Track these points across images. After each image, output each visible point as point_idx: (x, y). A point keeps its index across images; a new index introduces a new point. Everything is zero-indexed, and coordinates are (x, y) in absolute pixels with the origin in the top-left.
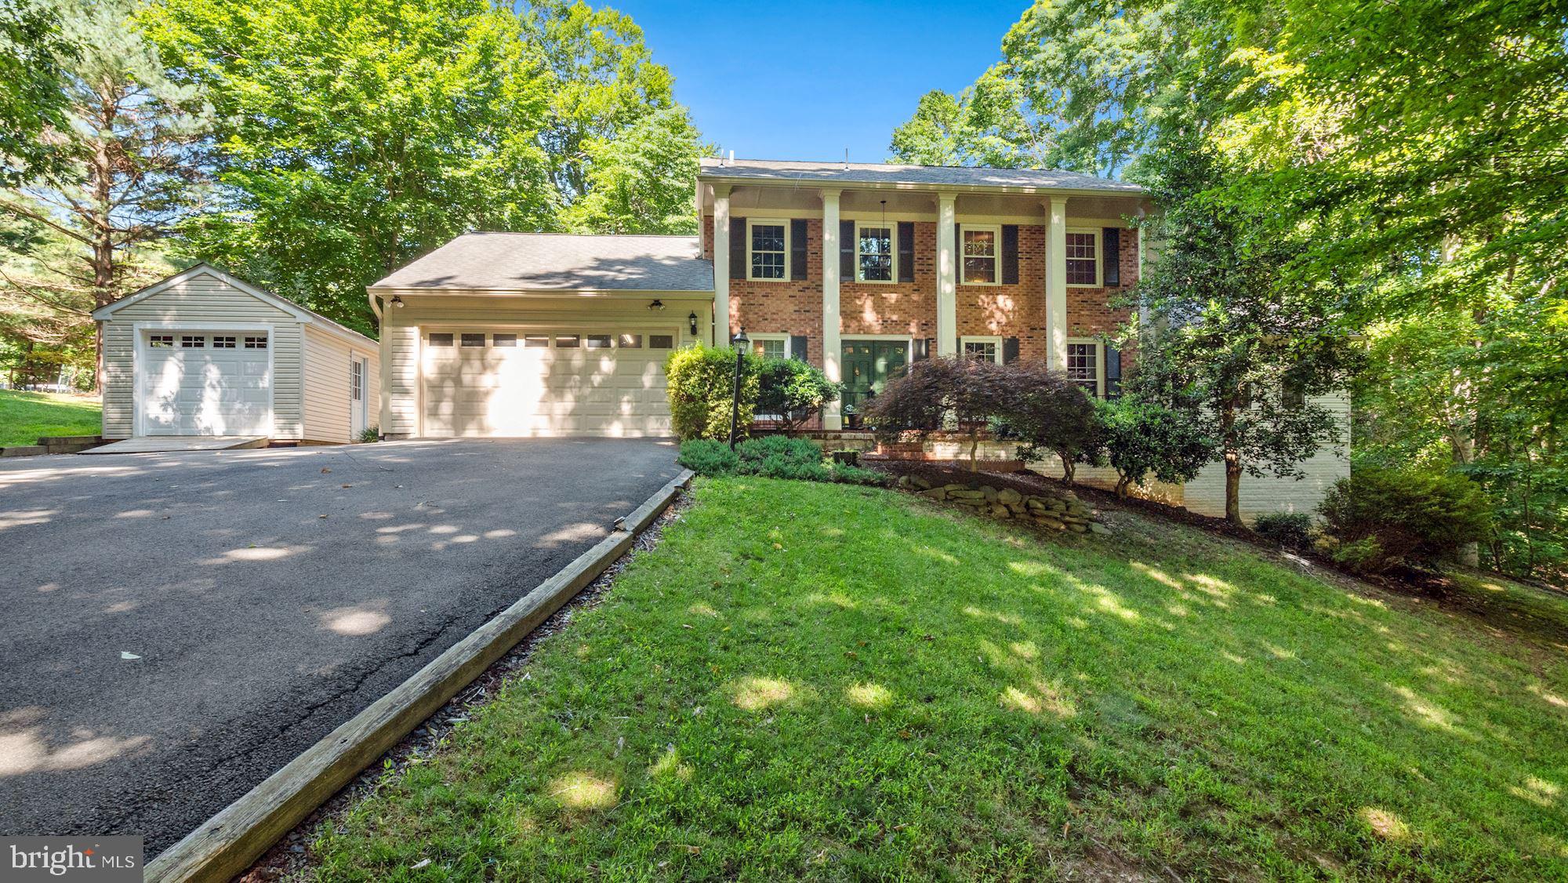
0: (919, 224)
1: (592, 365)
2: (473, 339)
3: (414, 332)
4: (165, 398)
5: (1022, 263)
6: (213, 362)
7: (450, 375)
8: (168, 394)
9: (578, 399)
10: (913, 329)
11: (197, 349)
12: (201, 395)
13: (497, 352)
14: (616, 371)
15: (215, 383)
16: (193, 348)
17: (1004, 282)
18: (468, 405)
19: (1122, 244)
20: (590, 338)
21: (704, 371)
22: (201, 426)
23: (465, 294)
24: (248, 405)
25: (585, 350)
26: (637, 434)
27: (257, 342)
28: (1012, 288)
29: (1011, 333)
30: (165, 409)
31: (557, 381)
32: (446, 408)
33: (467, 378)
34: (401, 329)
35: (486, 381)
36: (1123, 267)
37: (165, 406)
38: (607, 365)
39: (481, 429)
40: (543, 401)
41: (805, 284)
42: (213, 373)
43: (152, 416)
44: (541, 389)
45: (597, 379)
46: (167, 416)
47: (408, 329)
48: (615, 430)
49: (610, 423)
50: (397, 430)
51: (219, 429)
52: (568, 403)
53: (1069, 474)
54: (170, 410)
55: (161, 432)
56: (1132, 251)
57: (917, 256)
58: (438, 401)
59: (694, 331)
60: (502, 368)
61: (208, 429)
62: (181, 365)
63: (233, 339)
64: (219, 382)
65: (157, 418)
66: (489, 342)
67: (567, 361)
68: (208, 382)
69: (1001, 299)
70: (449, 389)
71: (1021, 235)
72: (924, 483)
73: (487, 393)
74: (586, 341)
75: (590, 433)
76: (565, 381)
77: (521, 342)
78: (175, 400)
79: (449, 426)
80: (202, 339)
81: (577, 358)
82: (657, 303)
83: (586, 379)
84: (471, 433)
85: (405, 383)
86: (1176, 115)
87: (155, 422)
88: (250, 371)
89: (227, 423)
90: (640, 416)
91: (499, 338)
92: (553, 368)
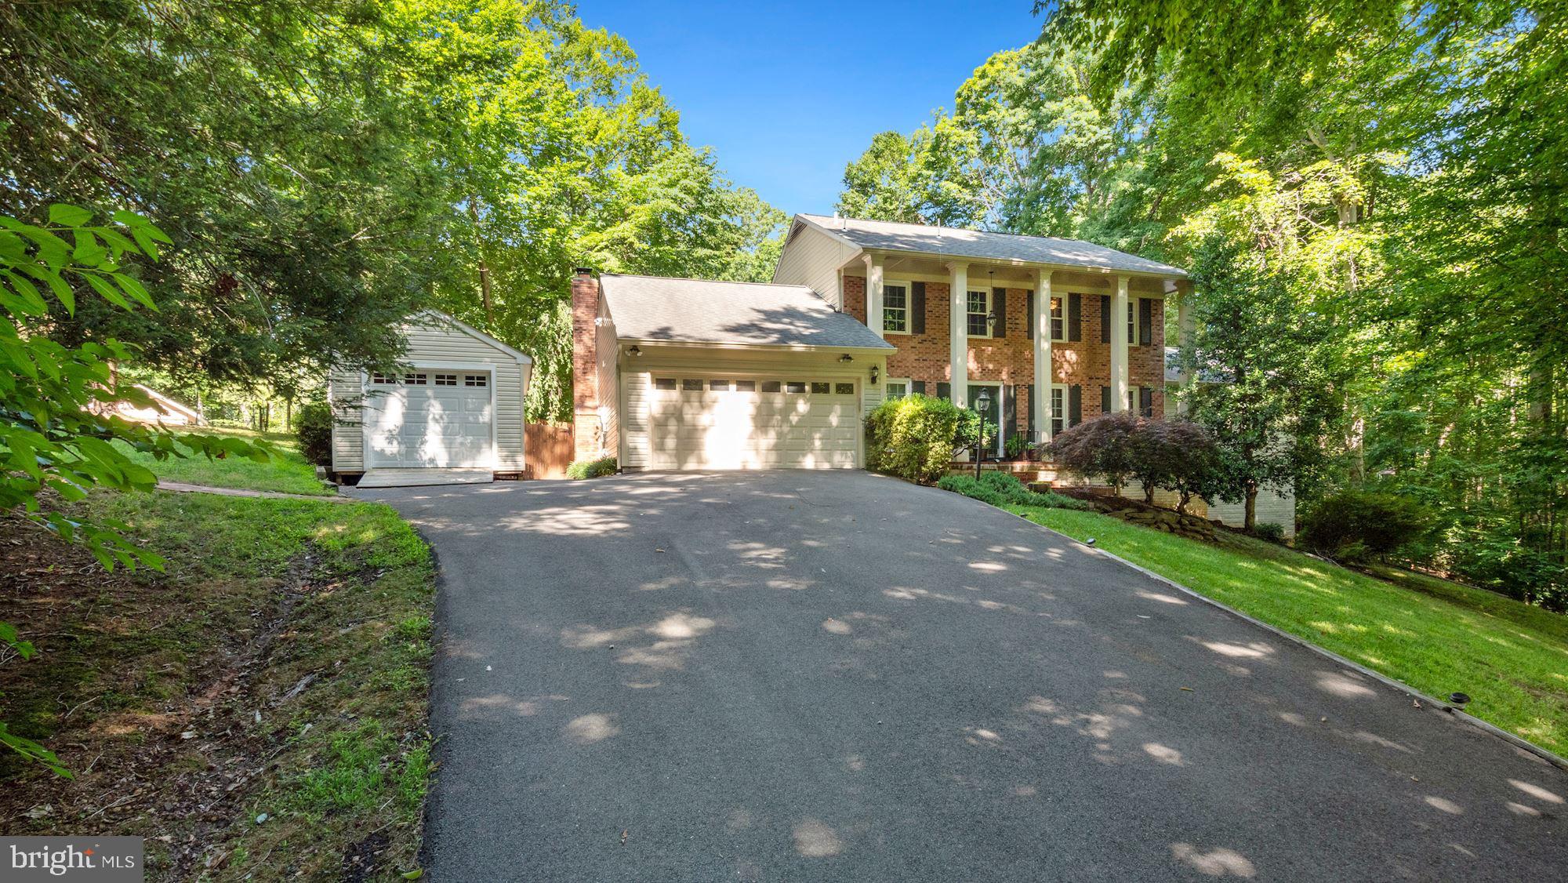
0: (1011, 290)
1: (790, 407)
2: (693, 385)
3: (646, 377)
4: (390, 431)
5: (1083, 325)
6: (436, 398)
7: (673, 414)
8: (392, 427)
9: (780, 435)
10: (1004, 376)
11: (420, 386)
12: (425, 428)
13: (710, 394)
14: (809, 412)
15: (437, 417)
16: (416, 385)
17: (1070, 340)
18: (689, 442)
19: (1153, 312)
20: (790, 384)
21: (927, 419)
22: (426, 458)
23: (699, 346)
24: (470, 439)
25: (784, 394)
26: (826, 466)
27: (478, 380)
28: (1077, 345)
29: (1075, 381)
30: (390, 442)
31: (763, 420)
32: (671, 443)
33: (688, 417)
34: (635, 374)
35: (704, 419)
36: (1154, 330)
37: (390, 440)
38: (802, 406)
39: (700, 461)
40: (751, 438)
41: (924, 337)
42: (435, 409)
43: (377, 449)
44: (748, 426)
45: (794, 419)
46: (393, 448)
47: (642, 375)
48: (809, 462)
49: (804, 455)
50: (634, 463)
51: (442, 461)
52: (770, 439)
53: (1149, 498)
54: (395, 443)
55: (387, 463)
56: (1160, 318)
57: (1008, 316)
58: (663, 438)
59: (874, 380)
60: (716, 408)
61: (432, 460)
62: (405, 400)
63: (454, 377)
64: (441, 417)
65: (383, 451)
66: (707, 386)
67: (770, 403)
68: (431, 417)
69: (1068, 353)
70: (672, 426)
71: (1083, 302)
72: (1108, 508)
73: (705, 430)
74: (786, 387)
75: (789, 465)
76: (768, 421)
77: (733, 387)
78: (400, 434)
79: (674, 459)
80: (425, 376)
81: (778, 400)
82: (847, 357)
83: (785, 419)
84: (691, 465)
85: (640, 421)
86: (1142, 190)
87: (381, 454)
88: (471, 406)
89: (450, 453)
90: (828, 451)
91: (716, 383)
92: (759, 408)
